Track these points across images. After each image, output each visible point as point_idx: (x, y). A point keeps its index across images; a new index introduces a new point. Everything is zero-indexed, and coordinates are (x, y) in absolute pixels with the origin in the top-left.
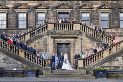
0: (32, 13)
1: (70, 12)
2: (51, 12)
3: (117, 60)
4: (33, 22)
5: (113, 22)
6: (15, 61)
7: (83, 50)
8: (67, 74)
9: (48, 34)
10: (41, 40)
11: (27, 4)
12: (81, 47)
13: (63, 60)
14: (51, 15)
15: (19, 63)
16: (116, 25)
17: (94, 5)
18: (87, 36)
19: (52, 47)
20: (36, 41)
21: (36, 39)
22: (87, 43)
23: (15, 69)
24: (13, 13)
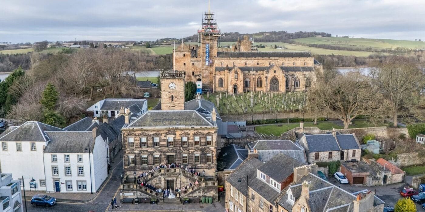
0: (150, 156)
1: (175, 155)
2: (163, 155)
3: (196, 193)
4: (152, 161)
5: (202, 160)
6: (145, 195)
7: (181, 183)
8: (170, 202)
9: (161, 175)
10: (157, 178)
11: (147, 150)
12: (180, 181)
13: (169, 193)
14: (163, 157)
15: (147, 195)
16: (204, 162)
17: (190, 149)
18: (183, 175)
19: (164, 182)
20: (155, 179)
21: (155, 178)
22: (183, 179)
23: (146, 199)
24: (138, 156)
